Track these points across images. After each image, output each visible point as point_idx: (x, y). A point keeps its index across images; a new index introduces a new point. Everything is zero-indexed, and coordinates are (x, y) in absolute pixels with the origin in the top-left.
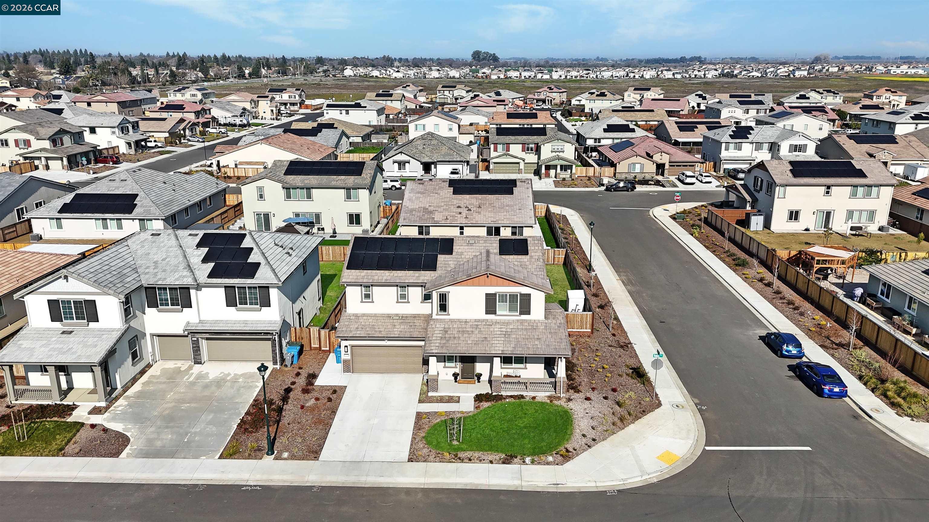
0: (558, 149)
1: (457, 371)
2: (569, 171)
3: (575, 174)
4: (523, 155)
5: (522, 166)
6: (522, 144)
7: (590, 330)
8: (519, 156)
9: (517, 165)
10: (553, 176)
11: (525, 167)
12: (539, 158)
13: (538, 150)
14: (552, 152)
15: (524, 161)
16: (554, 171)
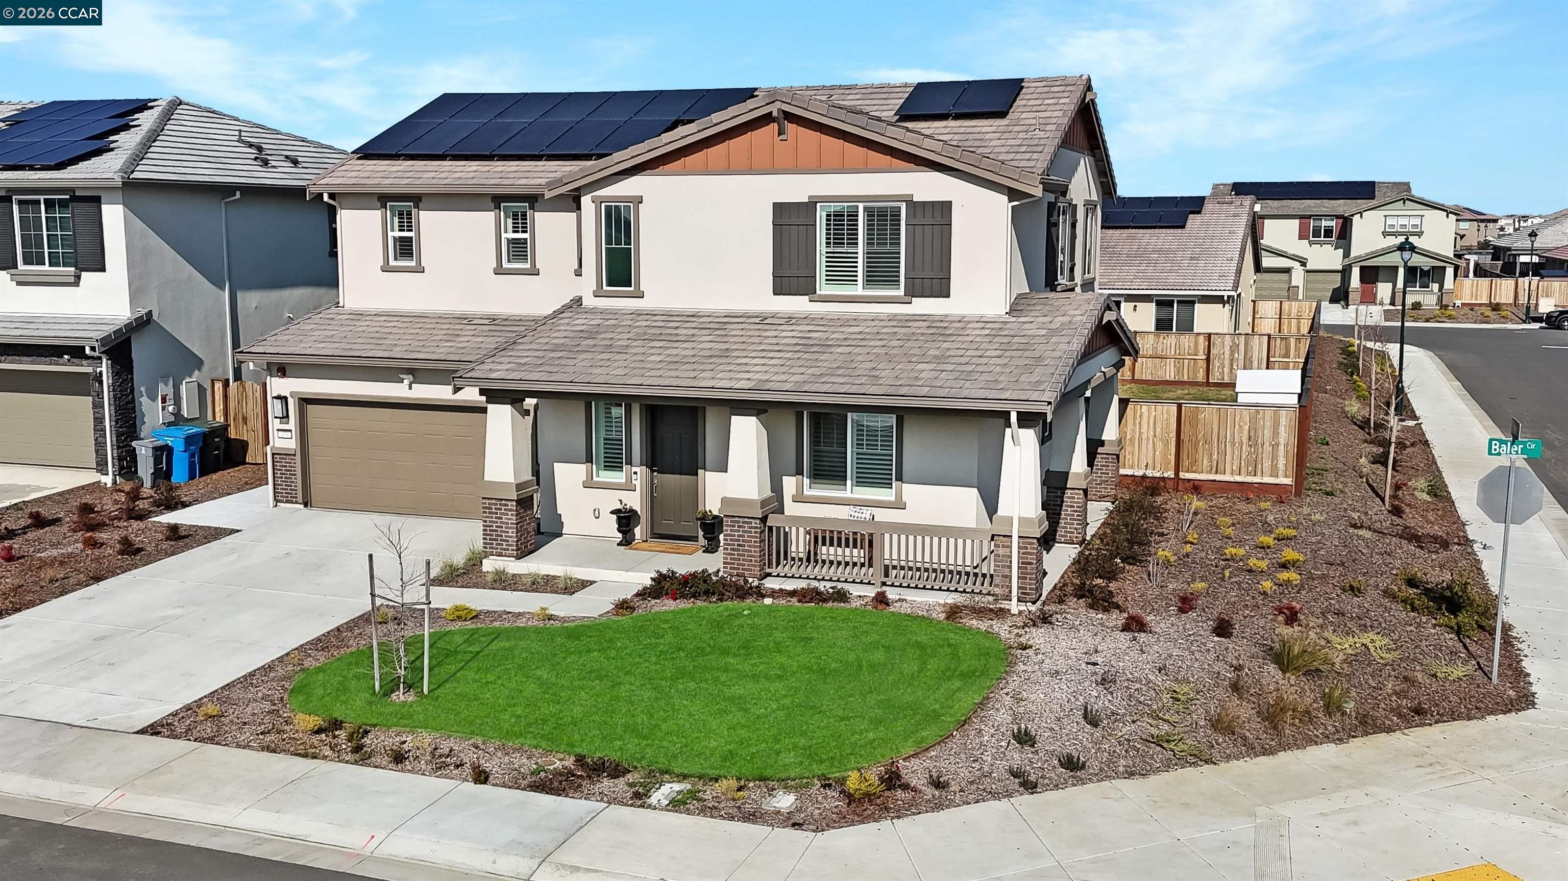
0: (1404, 226)
1: (634, 501)
2: (1435, 287)
3: (1451, 292)
4: (1302, 248)
5: (1298, 277)
6: (1301, 217)
7: (1288, 481)
8: (1291, 251)
9: (1284, 276)
10: (1387, 301)
11: (1306, 282)
12: (1347, 254)
13: (1344, 235)
14: (1385, 234)
15: (1304, 264)
16: (1390, 285)
